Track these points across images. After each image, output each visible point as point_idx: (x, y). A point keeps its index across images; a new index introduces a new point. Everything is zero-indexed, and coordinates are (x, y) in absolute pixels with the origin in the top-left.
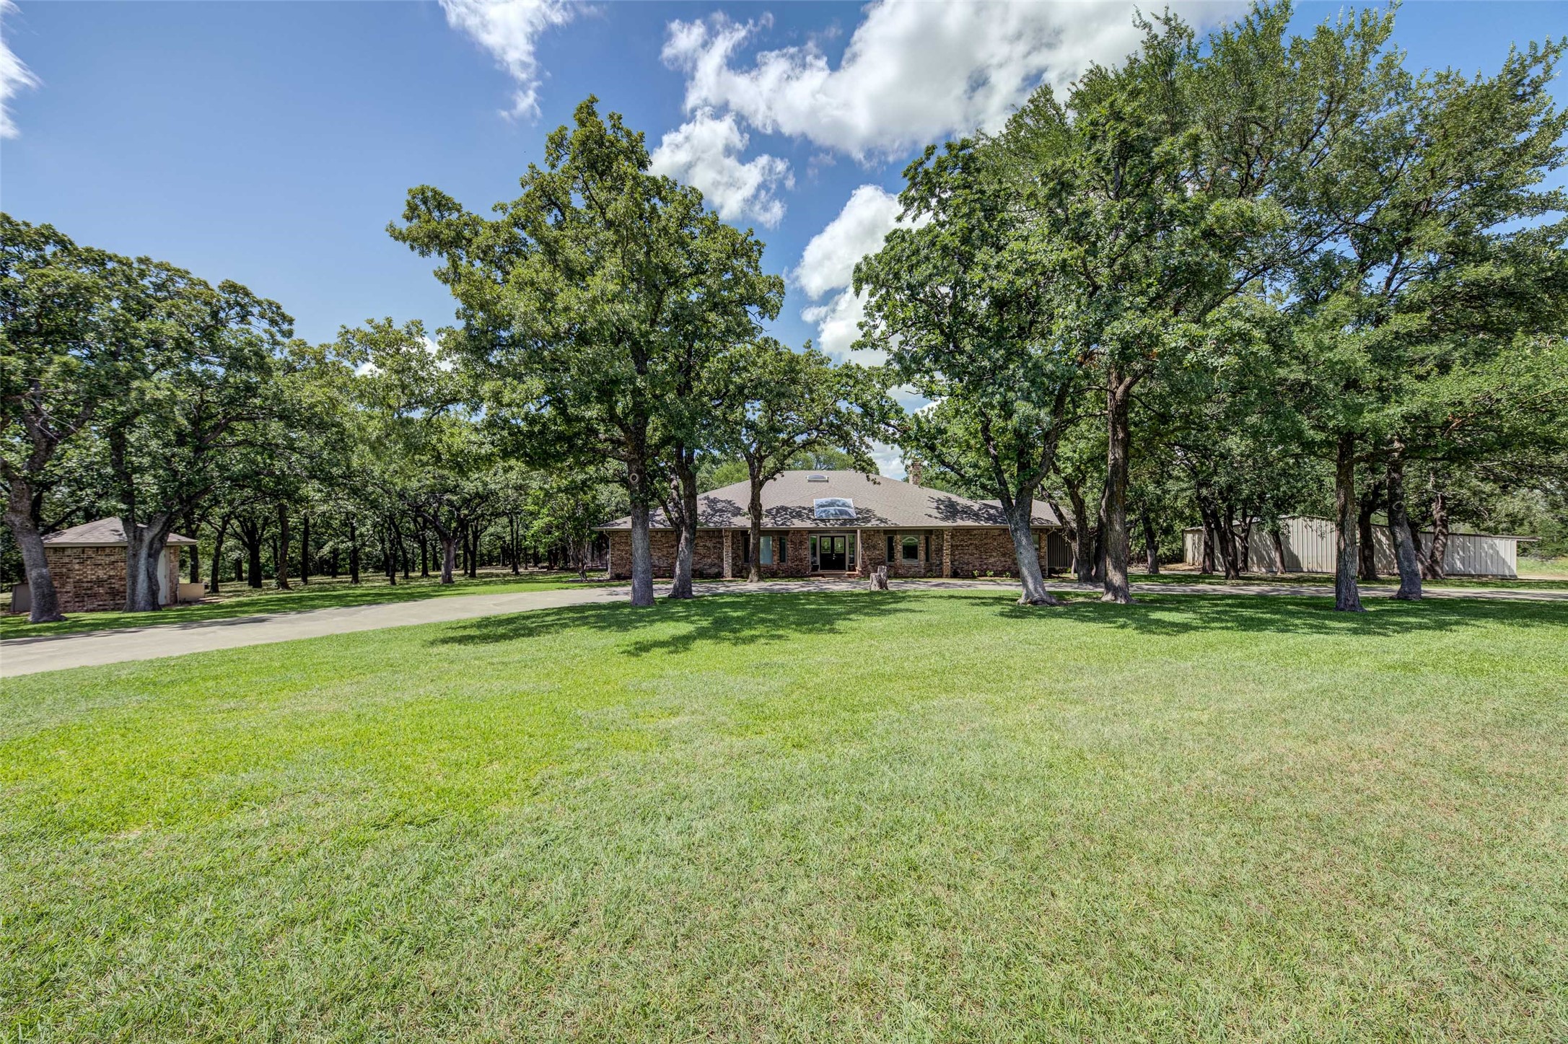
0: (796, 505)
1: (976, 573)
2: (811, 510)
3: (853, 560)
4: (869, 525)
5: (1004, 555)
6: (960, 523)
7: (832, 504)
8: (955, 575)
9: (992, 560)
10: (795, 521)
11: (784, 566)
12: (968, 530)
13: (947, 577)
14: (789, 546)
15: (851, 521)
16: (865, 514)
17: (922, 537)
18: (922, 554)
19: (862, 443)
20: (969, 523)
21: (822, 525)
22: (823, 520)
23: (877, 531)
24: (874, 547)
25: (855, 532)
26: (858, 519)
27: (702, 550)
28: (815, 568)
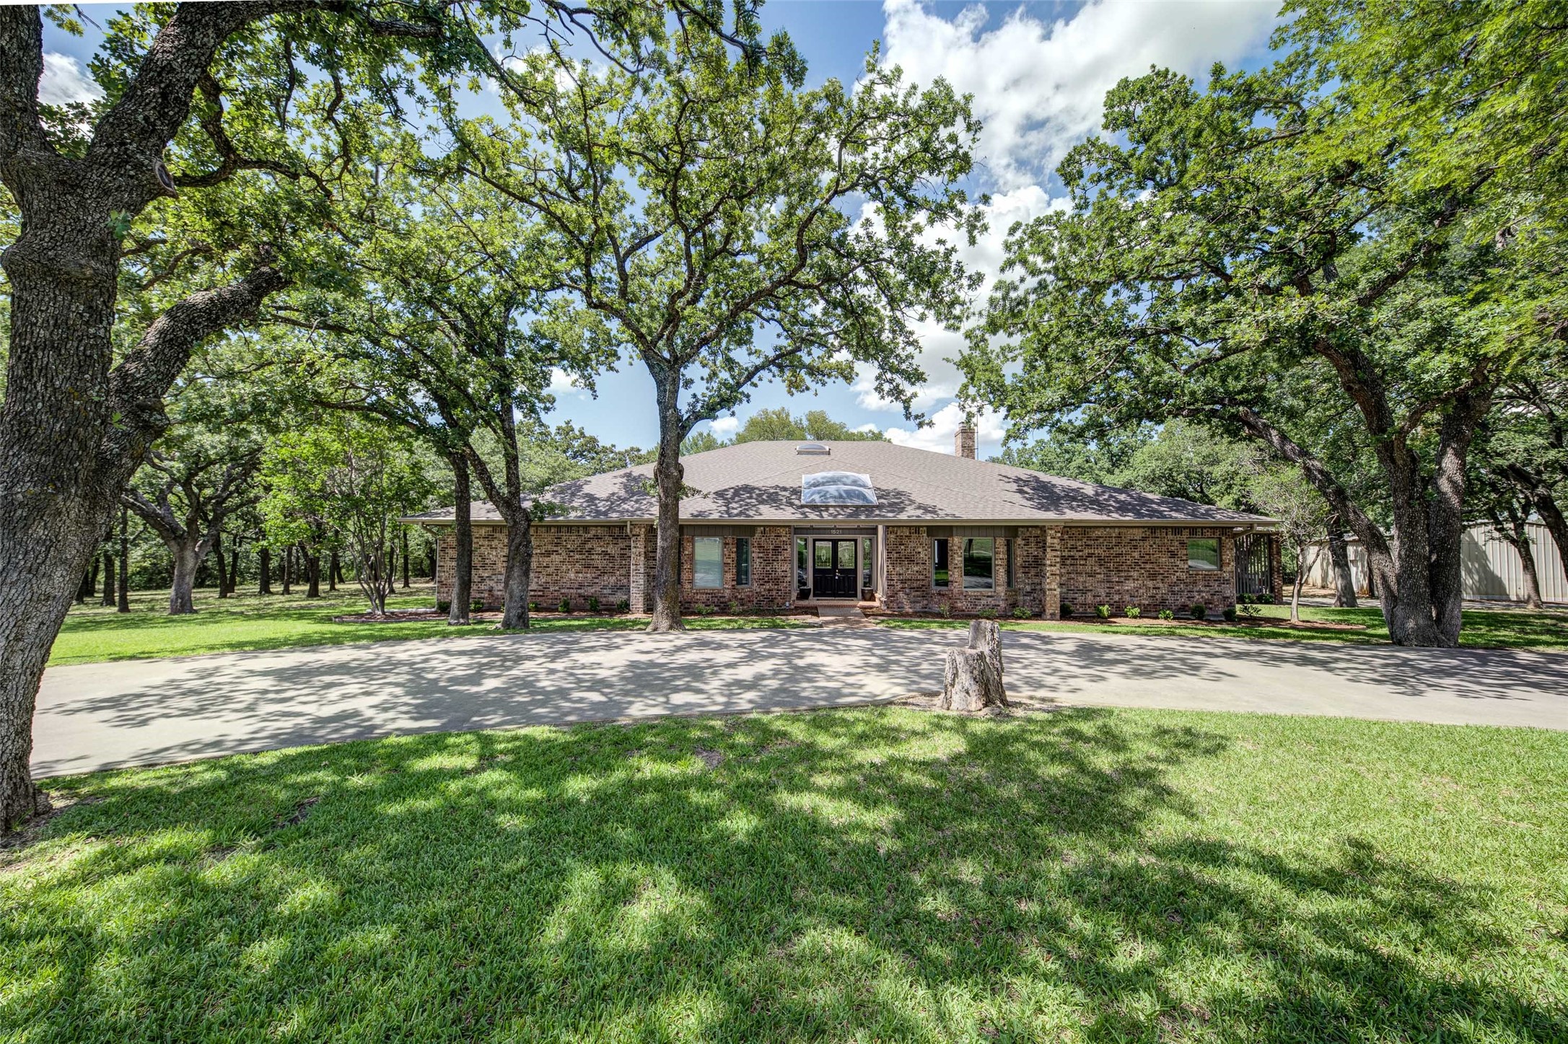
0: (770, 483)
1: (1105, 609)
2: (796, 492)
3: (869, 580)
4: (903, 516)
5: (1153, 576)
6: (1070, 515)
7: (834, 481)
8: (1066, 614)
9: (1130, 585)
10: (763, 508)
11: (745, 590)
12: (1084, 529)
13: (1053, 617)
14: (755, 554)
15: (869, 509)
16: (897, 500)
17: (1001, 541)
18: (1000, 573)
19: (898, 326)
20: (1090, 516)
21: (813, 516)
22: (815, 507)
23: (915, 528)
24: (910, 559)
25: (875, 530)
26: (880, 507)
27: (598, 561)
28: (804, 595)
